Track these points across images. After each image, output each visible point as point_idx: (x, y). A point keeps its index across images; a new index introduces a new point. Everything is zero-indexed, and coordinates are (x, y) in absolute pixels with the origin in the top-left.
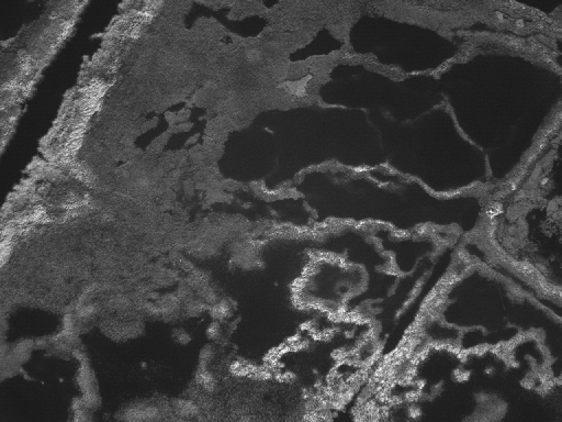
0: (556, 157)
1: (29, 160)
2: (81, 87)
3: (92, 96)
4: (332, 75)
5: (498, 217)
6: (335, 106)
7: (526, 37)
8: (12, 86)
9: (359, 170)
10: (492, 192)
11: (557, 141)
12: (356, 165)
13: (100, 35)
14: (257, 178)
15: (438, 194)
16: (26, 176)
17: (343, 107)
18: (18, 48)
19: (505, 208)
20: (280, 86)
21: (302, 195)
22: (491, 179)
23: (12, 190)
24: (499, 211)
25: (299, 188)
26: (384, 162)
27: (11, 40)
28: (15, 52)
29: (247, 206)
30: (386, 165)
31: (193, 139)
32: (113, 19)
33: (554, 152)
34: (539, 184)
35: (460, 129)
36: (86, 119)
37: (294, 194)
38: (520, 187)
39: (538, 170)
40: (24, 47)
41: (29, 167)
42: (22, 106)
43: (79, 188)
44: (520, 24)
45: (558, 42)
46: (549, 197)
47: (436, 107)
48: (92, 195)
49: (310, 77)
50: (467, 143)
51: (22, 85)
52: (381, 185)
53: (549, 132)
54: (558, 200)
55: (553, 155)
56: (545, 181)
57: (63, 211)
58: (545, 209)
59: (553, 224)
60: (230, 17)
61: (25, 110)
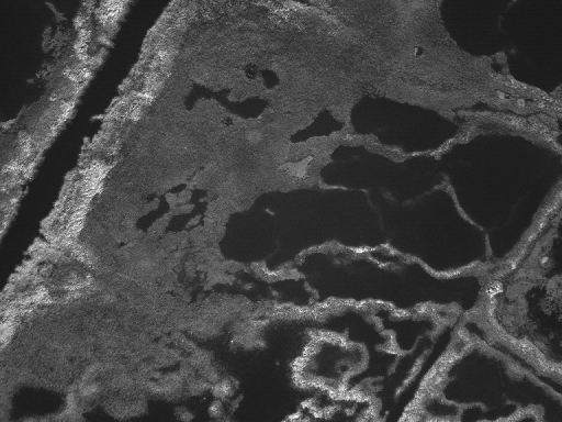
0: (556, 236)
1: (31, 242)
2: (82, 168)
3: (93, 178)
4: (333, 156)
5: (497, 296)
6: (335, 187)
7: (527, 116)
8: (13, 167)
9: (360, 251)
10: (492, 271)
11: (557, 219)
12: (357, 245)
13: (99, 117)
14: (258, 259)
15: (438, 274)
16: (29, 258)
17: (344, 188)
18: (19, 130)
19: (504, 288)
20: (280, 167)
21: (303, 277)
22: (491, 259)
23: (14, 272)
24: (499, 290)
25: (301, 269)
26: (384, 243)
27: (11, 121)
28: (16, 134)
29: (248, 287)
30: (386, 246)
31: (194, 221)
32: (114, 100)
33: (553, 231)
34: (539, 263)
35: (460, 209)
36: (87, 201)
37: (295, 275)
38: (520, 266)
39: (538, 249)
40: (25, 128)
41: (31, 248)
42: (24, 187)
43: (81, 270)
44: (521, 103)
45: (559, 121)
46: (549, 275)
47: (436, 187)
48: (94, 276)
49: (310, 158)
50: (467, 223)
51: (22, 167)
52: (382, 265)
53: (549, 211)
54: (558, 278)
55: (553, 235)
56: (545, 260)
57: (65, 292)
58: (544, 288)
59: (553, 302)
60: (231, 98)
61: (26, 192)
